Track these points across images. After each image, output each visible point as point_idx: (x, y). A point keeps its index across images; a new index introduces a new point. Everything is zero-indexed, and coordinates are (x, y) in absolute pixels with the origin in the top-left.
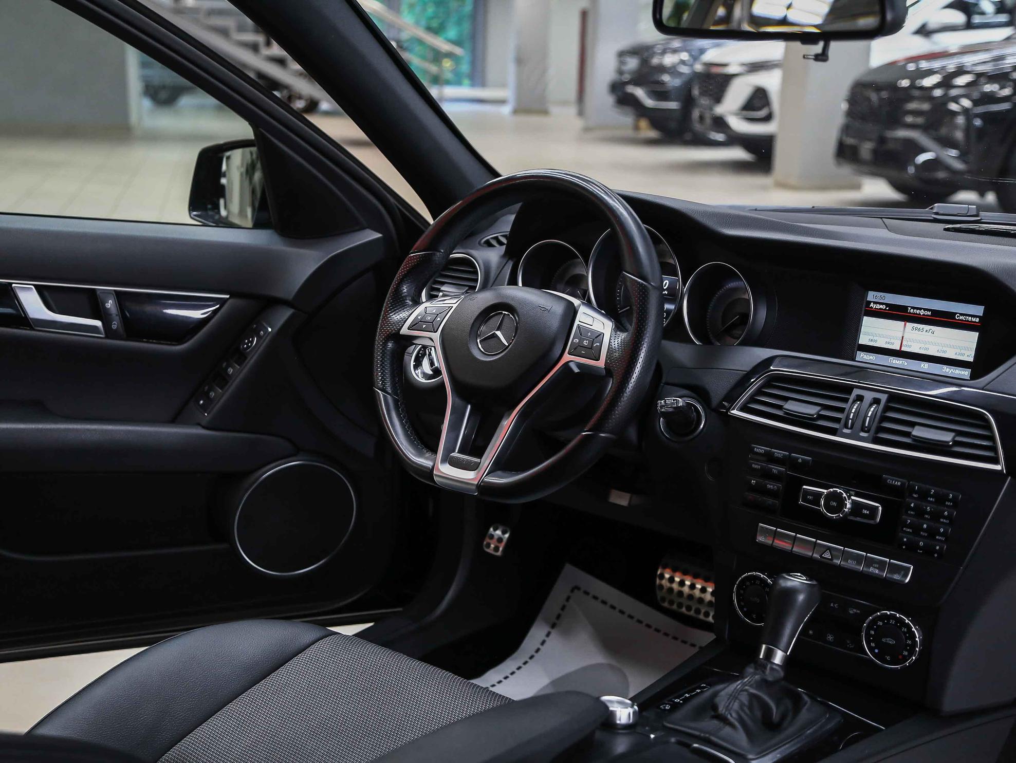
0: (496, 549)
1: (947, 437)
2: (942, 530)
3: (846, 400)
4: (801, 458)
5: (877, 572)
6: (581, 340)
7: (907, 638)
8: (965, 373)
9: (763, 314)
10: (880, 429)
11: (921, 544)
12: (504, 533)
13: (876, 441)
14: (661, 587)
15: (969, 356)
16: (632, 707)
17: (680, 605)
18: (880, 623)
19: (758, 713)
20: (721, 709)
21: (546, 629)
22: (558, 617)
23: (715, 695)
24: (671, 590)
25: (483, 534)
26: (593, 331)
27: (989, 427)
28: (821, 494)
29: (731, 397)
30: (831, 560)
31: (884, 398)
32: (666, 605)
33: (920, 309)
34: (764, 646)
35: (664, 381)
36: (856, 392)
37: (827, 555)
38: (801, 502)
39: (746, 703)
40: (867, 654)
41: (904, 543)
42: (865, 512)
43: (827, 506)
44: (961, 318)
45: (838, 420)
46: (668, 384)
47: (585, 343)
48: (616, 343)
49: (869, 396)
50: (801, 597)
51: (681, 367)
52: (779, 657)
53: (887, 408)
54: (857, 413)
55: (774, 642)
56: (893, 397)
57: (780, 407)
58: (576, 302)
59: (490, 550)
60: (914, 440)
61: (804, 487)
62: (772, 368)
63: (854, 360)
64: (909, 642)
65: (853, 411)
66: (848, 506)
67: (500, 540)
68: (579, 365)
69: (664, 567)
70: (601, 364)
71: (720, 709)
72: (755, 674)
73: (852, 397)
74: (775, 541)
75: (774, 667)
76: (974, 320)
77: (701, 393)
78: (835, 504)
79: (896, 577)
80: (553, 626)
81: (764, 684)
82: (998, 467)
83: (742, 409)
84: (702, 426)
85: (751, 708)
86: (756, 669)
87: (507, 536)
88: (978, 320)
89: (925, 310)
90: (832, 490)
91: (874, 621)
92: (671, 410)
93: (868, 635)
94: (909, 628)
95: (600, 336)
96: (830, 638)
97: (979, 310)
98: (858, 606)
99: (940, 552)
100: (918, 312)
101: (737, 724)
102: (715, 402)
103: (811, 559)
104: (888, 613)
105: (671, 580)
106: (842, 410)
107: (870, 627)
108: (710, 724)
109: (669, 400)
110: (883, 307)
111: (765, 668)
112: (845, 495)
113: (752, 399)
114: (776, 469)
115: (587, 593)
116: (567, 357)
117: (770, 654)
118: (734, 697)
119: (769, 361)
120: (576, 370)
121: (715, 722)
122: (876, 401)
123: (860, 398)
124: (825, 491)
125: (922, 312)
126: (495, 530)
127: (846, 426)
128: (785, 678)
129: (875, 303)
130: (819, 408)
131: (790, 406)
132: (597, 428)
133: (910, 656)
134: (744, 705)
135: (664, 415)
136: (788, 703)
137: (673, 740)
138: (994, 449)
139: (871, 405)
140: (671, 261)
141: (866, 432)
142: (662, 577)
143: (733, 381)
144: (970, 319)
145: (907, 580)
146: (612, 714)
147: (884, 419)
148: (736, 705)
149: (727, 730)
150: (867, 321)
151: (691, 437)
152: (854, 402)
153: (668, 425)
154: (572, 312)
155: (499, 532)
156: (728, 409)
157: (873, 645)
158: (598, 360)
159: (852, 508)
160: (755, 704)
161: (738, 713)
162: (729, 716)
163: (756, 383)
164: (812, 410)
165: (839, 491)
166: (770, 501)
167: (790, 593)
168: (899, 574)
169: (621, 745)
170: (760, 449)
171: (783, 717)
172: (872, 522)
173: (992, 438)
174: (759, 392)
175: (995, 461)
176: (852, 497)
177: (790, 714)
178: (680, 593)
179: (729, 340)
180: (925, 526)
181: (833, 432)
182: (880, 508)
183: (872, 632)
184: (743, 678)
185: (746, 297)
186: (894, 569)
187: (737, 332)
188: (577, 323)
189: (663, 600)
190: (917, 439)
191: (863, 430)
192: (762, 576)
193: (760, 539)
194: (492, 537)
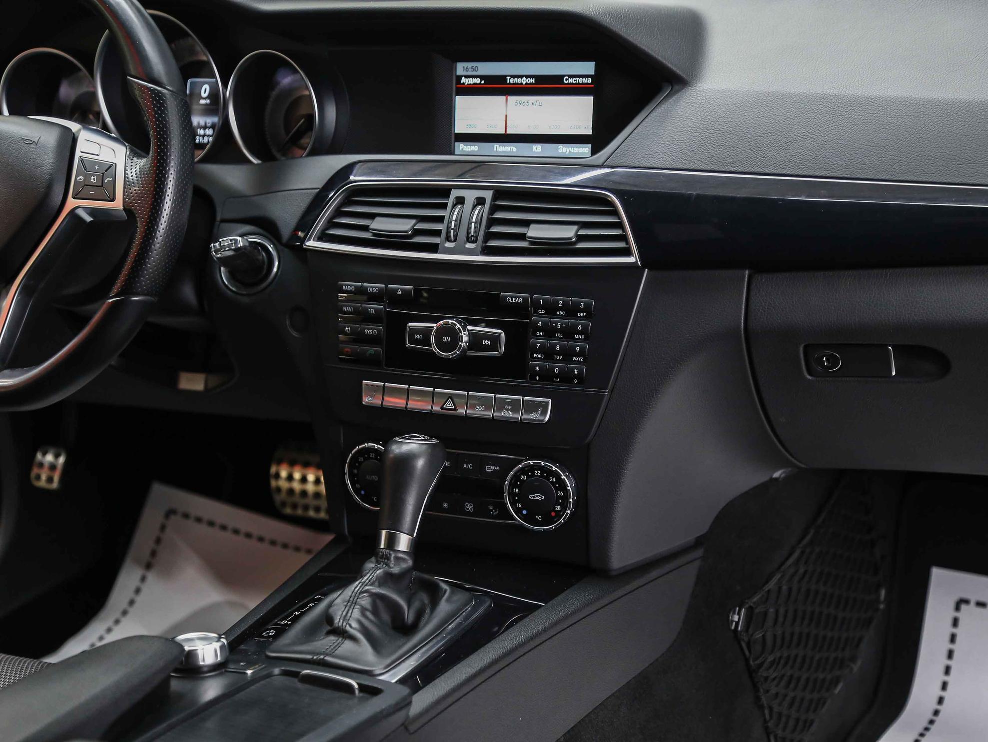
0: (50, 480)
1: (569, 232)
2: (578, 349)
3: (444, 206)
4: (400, 288)
5: (510, 414)
6: (87, 177)
7: (557, 489)
8: (584, 150)
9: (331, 113)
10: (489, 236)
11: (557, 370)
12: (57, 456)
13: (488, 251)
14: (279, 489)
15: (586, 128)
16: (219, 640)
17: (306, 508)
18: (524, 477)
19: (386, 617)
20: (338, 621)
21: (138, 573)
22: (153, 554)
23: (330, 605)
24: (291, 491)
25: (28, 463)
26: (100, 164)
27: (615, 213)
28: (429, 331)
29: (305, 222)
30: (455, 410)
31: (488, 195)
32: (288, 511)
33: (521, 77)
34: (384, 532)
35: (218, 218)
36: (455, 193)
37: (449, 405)
38: (408, 345)
39: (369, 606)
40: (516, 520)
41: (537, 373)
42: (486, 342)
43: (440, 344)
44: (571, 80)
45: (437, 233)
46: (224, 221)
47: (93, 180)
48: (133, 174)
49: (470, 196)
50: (420, 463)
51: (234, 196)
52: (404, 542)
53: (494, 209)
54: (459, 221)
55: (395, 526)
56: (500, 193)
57: (365, 228)
58: (74, 126)
59: (42, 483)
60: (532, 243)
61: (410, 324)
62: (352, 178)
63: (452, 153)
64: (561, 494)
65: (454, 218)
66: (465, 338)
67: (53, 467)
68: (92, 212)
69: (279, 462)
70: (118, 204)
71: (336, 621)
72: (377, 569)
73: (451, 201)
74: (386, 398)
75: (400, 555)
76: (585, 81)
77: (267, 226)
78: (448, 339)
79: (534, 416)
80: (148, 566)
81: (388, 579)
82: (631, 260)
83: (320, 239)
84: (275, 269)
85: (375, 611)
86: (378, 562)
87: (62, 460)
88: (590, 80)
89: (527, 77)
90: (442, 322)
91: (516, 477)
92: (231, 253)
93: (512, 494)
94: (558, 476)
95: (110, 168)
96: (469, 507)
97: (588, 68)
98: (496, 461)
99: (579, 377)
100: (518, 81)
101: (359, 636)
102: (286, 232)
103: (431, 414)
104: (531, 462)
105: (290, 478)
106: (440, 219)
107: (512, 485)
108: (327, 642)
109: (226, 241)
110: (477, 81)
111: (389, 559)
112: (458, 326)
113: (331, 224)
114: (372, 308)
115: (186, 516)
116: (71, 203)
117: (392, 541)
118: (351, 603)
119: (348, 169)
120: (88, 219)
121: (332, 638)
122: (480, 201)
123: (460, 201)
124: (435, 325)
125: (524, 81)
126: (44, 454)
127: (448, 239)
128: (415, 567)
129: (467, 77)
130: (413, 221)
131: (379, 224)
132: (128, 290)
133: (564, 508)
134: (366, 609)
135: (224, 261)
136: (424, 597)
137: (277, 671)
138: (623, 238)
139: (474, 207)
140: (204, 58)
141: (473, 242)
142: (277, 476)
143: (302, 204)
144: (580, 80)
145: (547, 419)
146: (191, 655)
147: (492, 222)
148: (356, 613)
149: (348, 645)
150: (462, 103)
151: (264, 285)
152: (454, 206)
153: (232, 275)
154: (70, 142)
155: (49, 458)
156: (303, 241)
157: (519, 506)
158: (113, 200)
159: (469, 341)
160: (380, 604)
161: (359, 622)
162: (348, 628)
163: (335, 198)
164: (405, 226)
165: (450, 321)
166: (371, 350)
167: (406, 461)
168: (537, 411)
169: (211, 690)
170: (350, 285)
171: (419, 615)
172: (495, 354)
173: (620, 225)
174: (338, 213)
175: (627, 252)
176: (469, 328)
177: (428, 611)
178: (304, 493)
179: (299, 152)
180: (558, 348)
181: (434, 248)
182: (503, 335)
183: (516, 490)
184: (362, 577)
185: (307, 93)
186: (531, 407)
187: (304, 141)
188: (78, 154)
189: (284, 504)
190: (535, 241)
191: (468, 240)
192: (376, 446)
193: (366, 400)
194: (41, 465)
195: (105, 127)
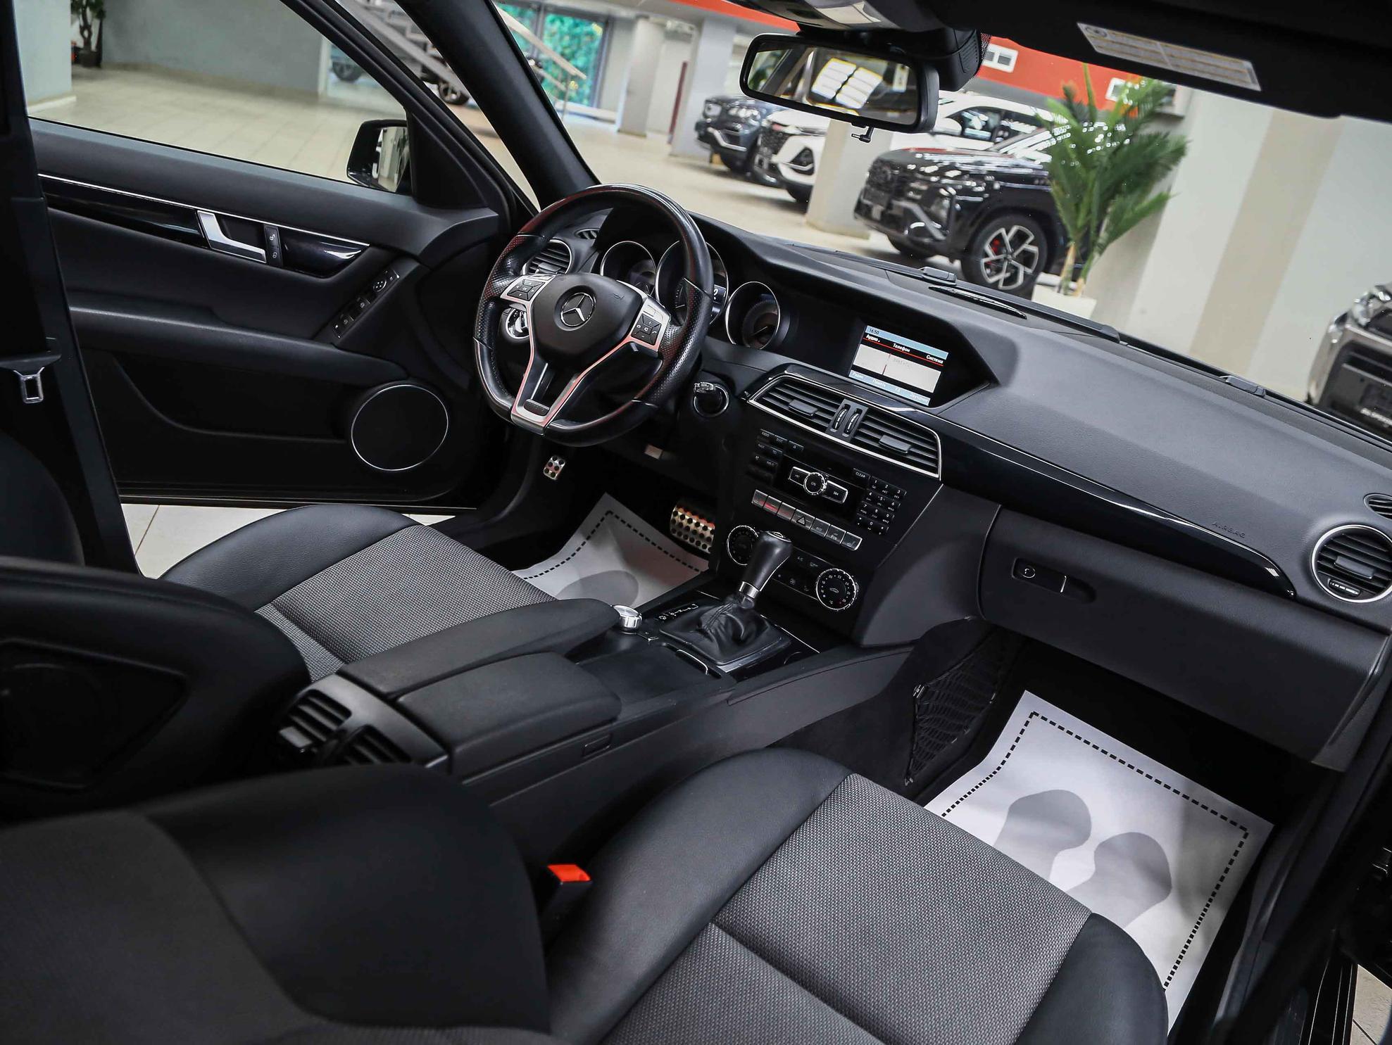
0: (553, 475)
1: (905, 447)
2: (888, 516)
3: (837, 407)
4: (796, 445)
5: (836, 539)
6: (643, 327)
7: (848, 590)
8: (926, 401)
9: (786, 328)
10: (858, 433)
11: (871, 523)
12: (561, 463)
13: (854, 442)
14: (674, 521)
15: (931, 389)
16: (638, 616)
17: (686, 537)
18: (831, 577)
19: (730, 632)
20: (704, 626)
21: (582, 540)
22: (593, 532)
23: (701, 614)
24: (681, 525)
25: (545, 461)
26: (653, 321)
27: (935, 445)
28: (804, 475)
29: (752, 389)
30: (804, 525)
31: (865, 409)
32: (675, 535)
33: (903, 346)
34: (744, 583)
35: (702, 367)
36: (845, 402)
37: (802, 521)
38: (790, 478)
39: (723, 623)
40: (816, 597)
41: (859, 521)
42: (835, 493)
43: (809, 486)
44: (931, 358)
45: (828, 421)
46: (703, 370)
47: (646, 329)
48: (669, 334)
49: (854, 406)
50: (777, 551)
51: (715, 358)
52: (753, 592)
53: (865, 418)
54: (843, 418)
55: (752, 581)
56: (872, 411)
57: (787, 404)
58: (644, 295)
59: (548, 475)
60: (881, 445)
61: (794, 467)
62: (786, 372)
63: (847, 377)
64: (849, 593)
65: (841, 416)
66: (825, 487)
67: (557, 468)
68: (638, 346)
69: (679, 507)
70: (655, 348)
71: (703, 625)
72: (733, 602)
73: (842, 405)
74: (766, 505)
75: (749, 599)
76: (939, 361)
77: (728, 382)
78: (815, 484)
79: (849, 545)
80: (588, 538)
81: (739, 611)
82: (937, 476)
83: (758, 401)
84: (725, 408)
85: (726, 627)
86: (734, 598)
87: (563, 465)
88: (942, 362)
89: (906, 347)
90: (814, 473)
91: (827, 575)
92: (703, 392)
93: (820, 584)
94: (851, 583)
95: (659, 325)
96: (793, 582)
97: (944, 355)
98: (817, 562)
99: (883, 531)
100: (901, 348)
101: (714, 638)
102: (738, 391)
103: (790, 522)
104: (838, 570)
105: (683, 517)
106: (832, 414)
107: (822, 579)
108: (693, 635)
109: (704, 384)
110: (876, 340)
111: (742, 599)
112: (823, 478)
113: (767, 394)
114: (775, 450)
115: (617, 517)
116: (629, 338)
117: (747, 589)
118: (715, 617)
119: (784, 366)
120: (635, 350)
121: (699, 634)
122: (859, 411)
123: (847, 407)
124: (809, 473)
125: (904, 349)
126: (554, 460)
127: (833, 427)
128: (755, 608)
129: (871, 335)
130: (816, 409)
131: (795, 404)
132: (645, 398)
133: (847, 603)
134: (721, 624)
135: (698, 395)
136: (753, 627)
137: (664, 644)
138: (936, 462)
139: (855, 413)
140: (723, 274)
141: (847, 433)
142: (676, 514)
143: (754, 377)
144: (936, 360)
145: (856, 549)
146: (621, 620)
147: (862, 426)
148: (716, 624)
149: (706, 641)
150: (862, 348)
151: (716, 415)
152: (843, 409)
153: (699, 402)
154: (639, 302)
155: (557, 462)
156: (748, 399)
157: (823, 591)
158: (654, 345)
159: (826, 489)
160: (730, 625)
161: (716, 630)
162: (709, 631)
163: (772, 381)
164: (810, 410)
165: (819, 475)
166: (767, 474)
167: (770, 547)
168: (851, 543)
169: (625, 644)
170: (766, 433)
171: (748, 636)
172: (839, 502)
173: (936, 454)
174: (773, 389)
175: (935, 471)
176: (829, 481)
177: (753, 636)
178: (688, 528)
179: (758, 344)
180: (877, 511)
181: (823, 429)
182: (847, 493)
183: (824, 583)
184: (724, 604)
185: (775, 313)
186: (849, 539)
187: (764, 339)
188: (641, 312)
189: (674, 531)
190: (883, 445)
191: (845, 432)
192: (751, 529)
193: (755, 501)
194: (551, 465)
195: (654, 295)
